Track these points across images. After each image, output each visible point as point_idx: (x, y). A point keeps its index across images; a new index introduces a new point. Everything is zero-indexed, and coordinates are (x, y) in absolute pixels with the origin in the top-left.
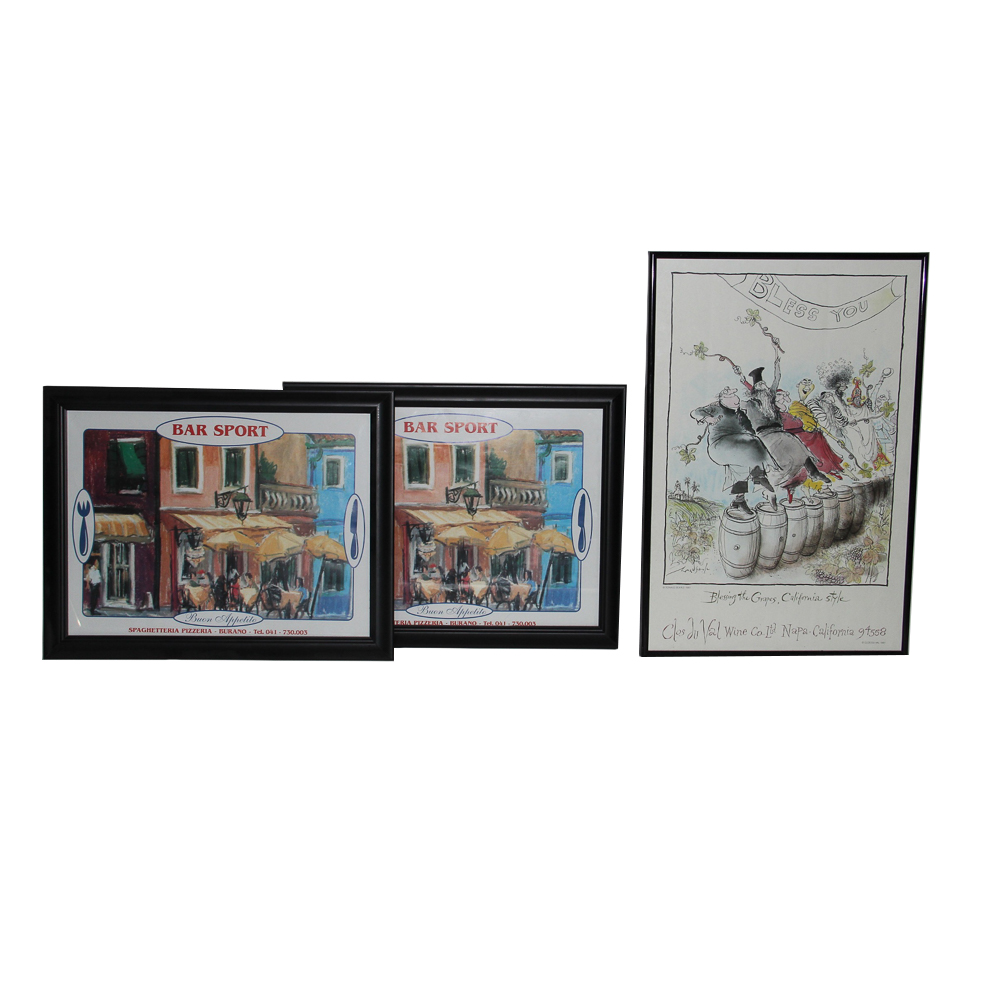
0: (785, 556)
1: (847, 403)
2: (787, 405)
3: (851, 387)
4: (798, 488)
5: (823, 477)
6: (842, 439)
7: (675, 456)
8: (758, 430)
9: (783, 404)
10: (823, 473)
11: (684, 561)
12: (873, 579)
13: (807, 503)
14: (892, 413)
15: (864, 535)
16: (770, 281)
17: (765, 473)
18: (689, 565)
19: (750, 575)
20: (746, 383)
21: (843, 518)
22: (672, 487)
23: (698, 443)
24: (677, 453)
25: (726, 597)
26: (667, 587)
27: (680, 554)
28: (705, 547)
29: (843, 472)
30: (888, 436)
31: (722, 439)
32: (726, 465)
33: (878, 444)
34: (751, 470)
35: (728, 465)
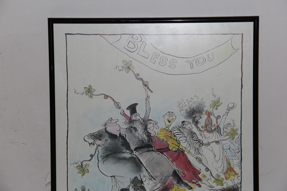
1: (202, 129)
2: (156, 131)
3: (204, 117)
5: (186, 185)
6: (199, 156)
7: (73, 170)
8: (136, 149)
9: (153, 130)
10: (186, 181)
14: (236, 137)
16: (140, 39)
17: (142, 182)
20: (124, 115)
23: (91, 160)
24: (75, 167)
29: (201, 181)
30: (235, 154)
31: (109, 157)
32: (112, 176)
33: (227, 160)
34: (131, 180)
35: (114, 176)
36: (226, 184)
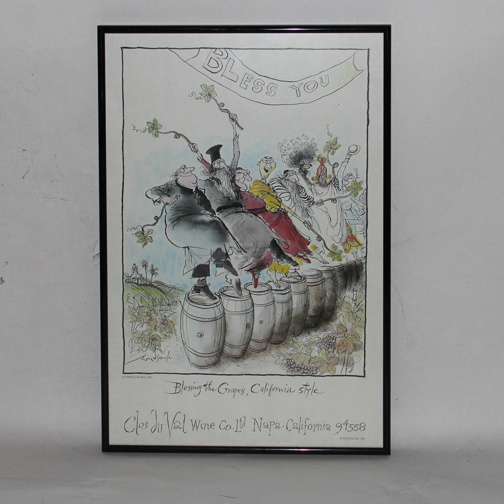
0: (252, 344)
1: (312, 182)
2: (248, 183)
3: (316, 165)
4: (264, 272)
5: (290, 260)
7: (131, 239)
8: (219, 210)
9: (244, 184)
10: (290, 255)
11: (144, 349)
12: (349, 369)
13: (274, 287)
14: (360, 193)
15: (337, 322)
16: (225, 55)
17: (227, 255)
18: (150, 353)
19: (216, 364)
20: (203, 161)
21: (313, 304)
22: (128, 270)
23: (155, 224)
24: (133, 234)
25: (191, 388)
26: (127, 377)
27: (139, 341)
28: (166, 333)
29: (311, 254)
30: (357, 216)
31: (181, 220)
32: (185, 248)
33: (347, 225)
34: (212, 253)
35: (188, 248)
36: (345, 258)
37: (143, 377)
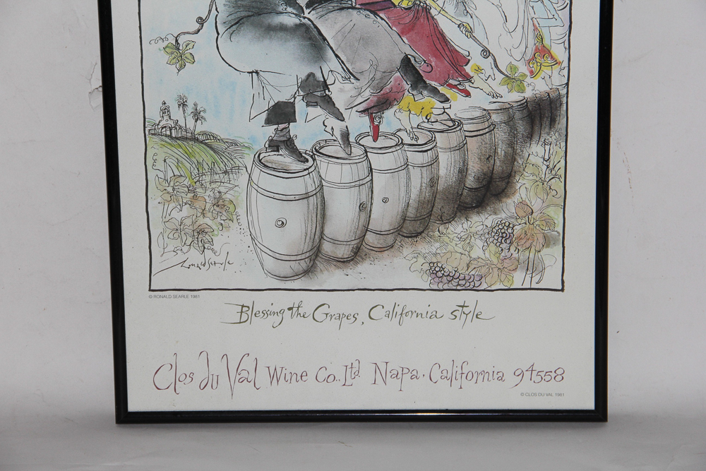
0: (370, 238)
4: (388, 114)
5: (435, 91)
6: (467, 19)
7: (157, 58)
8: (310, 4)
10: (434, 83)
11: (185, 249)
12: (536, 279)
13: (407, 140)
15: (516, 198)
17: (325, 86)
18: (194, 256)
19: (307, 272)
21: (474, 167)
22: (154, 114)
23: (199, 31)
24: (160, 49)
25: (266, 313)
26: (155, 296)
27: (176, 235)
28: (222, 222)
29: (470, 81)
30: (554, 13)
31: (243, 23)
32: (252, 73)
33: (535, 29)
34: (300, 81)
35: (257, 72)
36: (531, 88)
37: (184, 296)
